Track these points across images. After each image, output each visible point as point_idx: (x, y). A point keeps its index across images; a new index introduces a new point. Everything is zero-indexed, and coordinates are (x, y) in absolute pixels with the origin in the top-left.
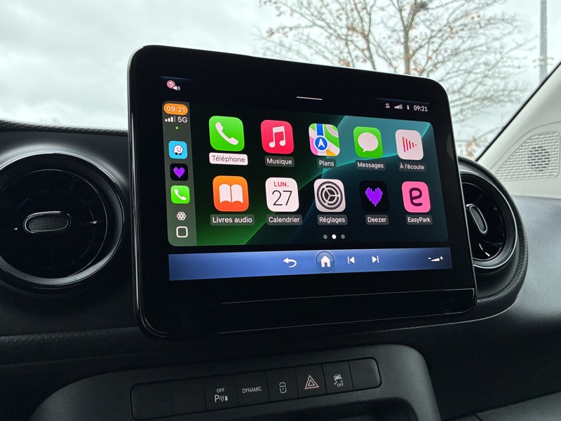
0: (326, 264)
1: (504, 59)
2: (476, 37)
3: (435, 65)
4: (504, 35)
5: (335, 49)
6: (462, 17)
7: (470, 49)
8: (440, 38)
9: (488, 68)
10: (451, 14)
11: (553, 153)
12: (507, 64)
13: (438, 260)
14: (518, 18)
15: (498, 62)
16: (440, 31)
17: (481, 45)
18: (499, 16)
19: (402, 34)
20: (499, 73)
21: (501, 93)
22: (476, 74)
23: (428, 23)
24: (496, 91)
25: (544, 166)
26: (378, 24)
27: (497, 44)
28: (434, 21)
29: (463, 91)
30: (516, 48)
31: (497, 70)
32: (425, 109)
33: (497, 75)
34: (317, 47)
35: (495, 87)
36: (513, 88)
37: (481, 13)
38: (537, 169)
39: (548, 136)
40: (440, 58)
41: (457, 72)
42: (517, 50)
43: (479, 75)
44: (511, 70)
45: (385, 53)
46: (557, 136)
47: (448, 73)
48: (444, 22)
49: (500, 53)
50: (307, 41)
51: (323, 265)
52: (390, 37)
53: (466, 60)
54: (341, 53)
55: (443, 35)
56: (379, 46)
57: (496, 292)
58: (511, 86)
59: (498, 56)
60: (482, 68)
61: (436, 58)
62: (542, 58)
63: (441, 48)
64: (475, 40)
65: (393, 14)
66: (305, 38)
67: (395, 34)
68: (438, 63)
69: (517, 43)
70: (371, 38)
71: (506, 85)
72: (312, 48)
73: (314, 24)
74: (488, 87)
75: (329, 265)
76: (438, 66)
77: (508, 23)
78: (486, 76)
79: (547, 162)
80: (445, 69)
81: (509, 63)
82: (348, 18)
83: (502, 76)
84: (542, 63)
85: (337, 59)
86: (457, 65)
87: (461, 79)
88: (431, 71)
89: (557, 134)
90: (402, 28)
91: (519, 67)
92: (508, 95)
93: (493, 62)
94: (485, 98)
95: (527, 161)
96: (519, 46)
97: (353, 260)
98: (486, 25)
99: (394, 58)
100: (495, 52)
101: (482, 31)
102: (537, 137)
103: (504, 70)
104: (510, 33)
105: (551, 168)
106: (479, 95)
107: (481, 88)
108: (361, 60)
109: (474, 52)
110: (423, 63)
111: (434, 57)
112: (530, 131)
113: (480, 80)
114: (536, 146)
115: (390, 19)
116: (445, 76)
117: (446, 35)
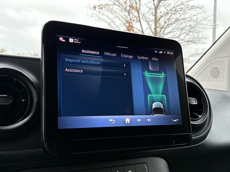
0: (128, 122)
1: (198, 25)
2: (186, 14)
3: (168, 25)
4: (198, 14)
5: (124, 16)
6: (180, 5)
7: (183, 19)
8: (170, 13)
9: (191, 28)
10: (175, 3)
11: (221, 70)
12: (199, 27)
13: (176, 120)
14: (204, 7)
15: (195, 26)
16: (171, 10)
17: (188, 18)
18: (196, 6)
19: (154, 11)
20: (195, 30)
21: (196, 39)
22: (186, 30)
23: (165, 6)
24: (194, 38)
25: (217, 76)
26: (144, 5)
27: (195, 18)
28: (168, 6)
29: (180, 37)
30: (203, 20)
31: (195, 29)
32: (172, 53)
33: (195, 31)
34: (115, 14)
35: (194, 36)
36: (201, 37)
37: (189, 3)
38: (214, 77)
39: (219, 63)
40: (170, 22)
41: (177, 29)
42: (204, 21)
43: (187, 31)
44: (201, 29)
45: (146, 18)
46: (223, 63)
47: (173, 29)
48: (173, 7)
49: (197, 22)
50: (111, 11)
51: (126, 123)
52: (149, 12)
53: (182, 24)
54: (127, 17)
55: (172, 12)
56: (143, 15)
57: (199, 134)
58: (200, 36)
59: (196, 23)
60: (188, 27)
61: (169, 22)
62: (214, 24)
63: (170, 18)
64: (186, 15)
65: (150, 1)
66: (110, 10)
67: (151, 10)
68: (169, 24)
69: (204, 18)
70: (140, 11)
71: (198, 36)
72: (113, 14)
73: (115, 4)
74: (190, 36)
75: (129, 122)
76: (169, 25)
77: (200, 9)
78: (190, 31)
79: (218, 74)
80: (172, 27)
81: (200, 26)
82: (130, 2)
83: (197, 31)
84: (214, 27)
85: (124, 20)
86: (177, 26)
87: (179, 32)
88: (166, 28)
89: (223, 62)
90: (154, 8)
91: (204, 28)
92: (199, 40)
93: (193, 25)
94: (189, 41)
95: (210, 73)
96: (205, 19)
97: (139, 120)
98: (191, 9)
99: (150, 21)
100: (194, 21)
101: (188, 11)
102: (215, 63)
103: (198, 29)
104: (201, 13)
105: (220, 77)
106: (186, 40)
107: (187, 37)
108: (135, 21)
109: (185, 20)
110: (163, 24)
111: (167, 22)
112: (213, 60)
113: (187, 33)
114: (214, 67)
115: (148, 3)
116: (172, 30)
117: (173, 12)
